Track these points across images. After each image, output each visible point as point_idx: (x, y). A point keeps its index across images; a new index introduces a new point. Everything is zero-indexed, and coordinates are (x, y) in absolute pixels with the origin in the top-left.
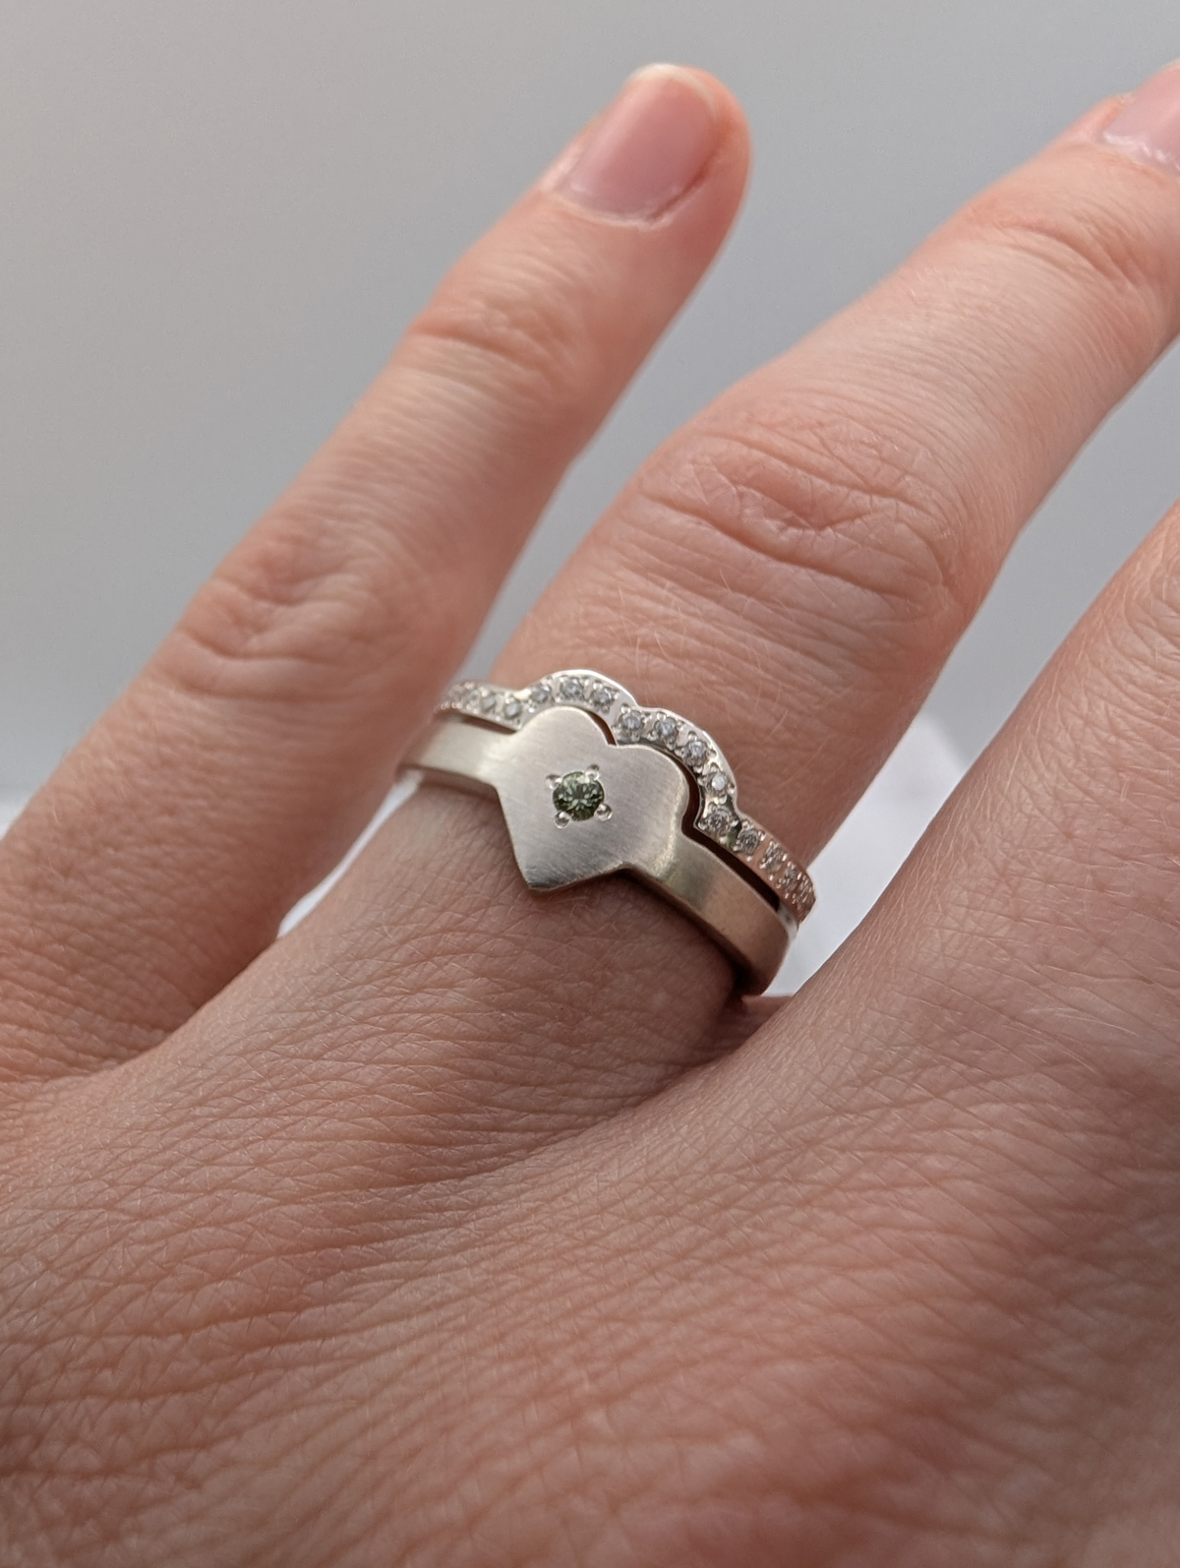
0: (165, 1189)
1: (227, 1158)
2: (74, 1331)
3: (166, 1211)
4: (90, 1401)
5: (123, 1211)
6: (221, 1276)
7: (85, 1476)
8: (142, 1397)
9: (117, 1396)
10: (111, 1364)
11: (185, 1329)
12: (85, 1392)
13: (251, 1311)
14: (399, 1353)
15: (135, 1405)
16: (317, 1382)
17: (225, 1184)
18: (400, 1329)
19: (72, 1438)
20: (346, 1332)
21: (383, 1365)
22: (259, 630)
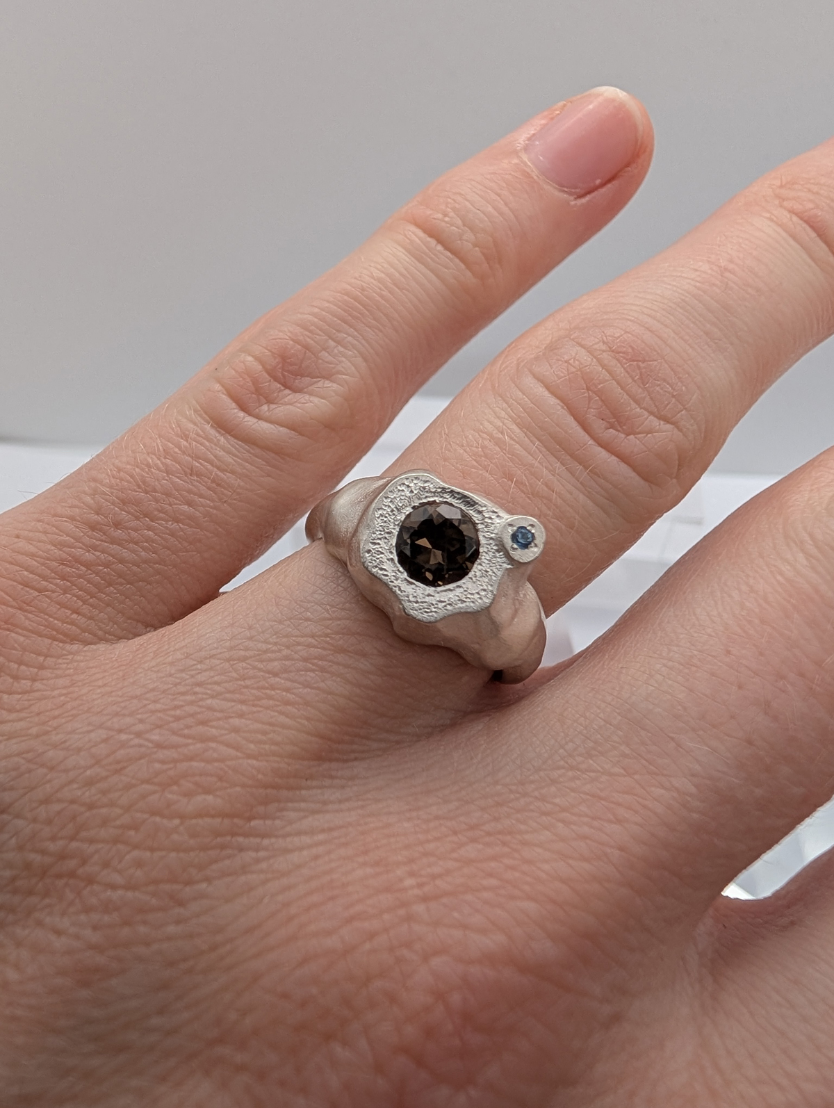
0: (174, 733)
1: (214, 723)
2: (112, 804)
3: (175, 747)
4: (121, 847)
5: (147, 740)
6: (208, 791)
7: (114, 887)
8: (152, 850)
9: (136, 847)
10: (136, 827)
11: (183, 817)
12: (116, 841)
13: (223, 815)
14: (305, 853)
15: (148, 854)
16: (258, 861)
17: (213, 739)
18: (306, 840)
19: (106, 865)
20: (276, 837)
21: (295, 858)
22: (269, 402)
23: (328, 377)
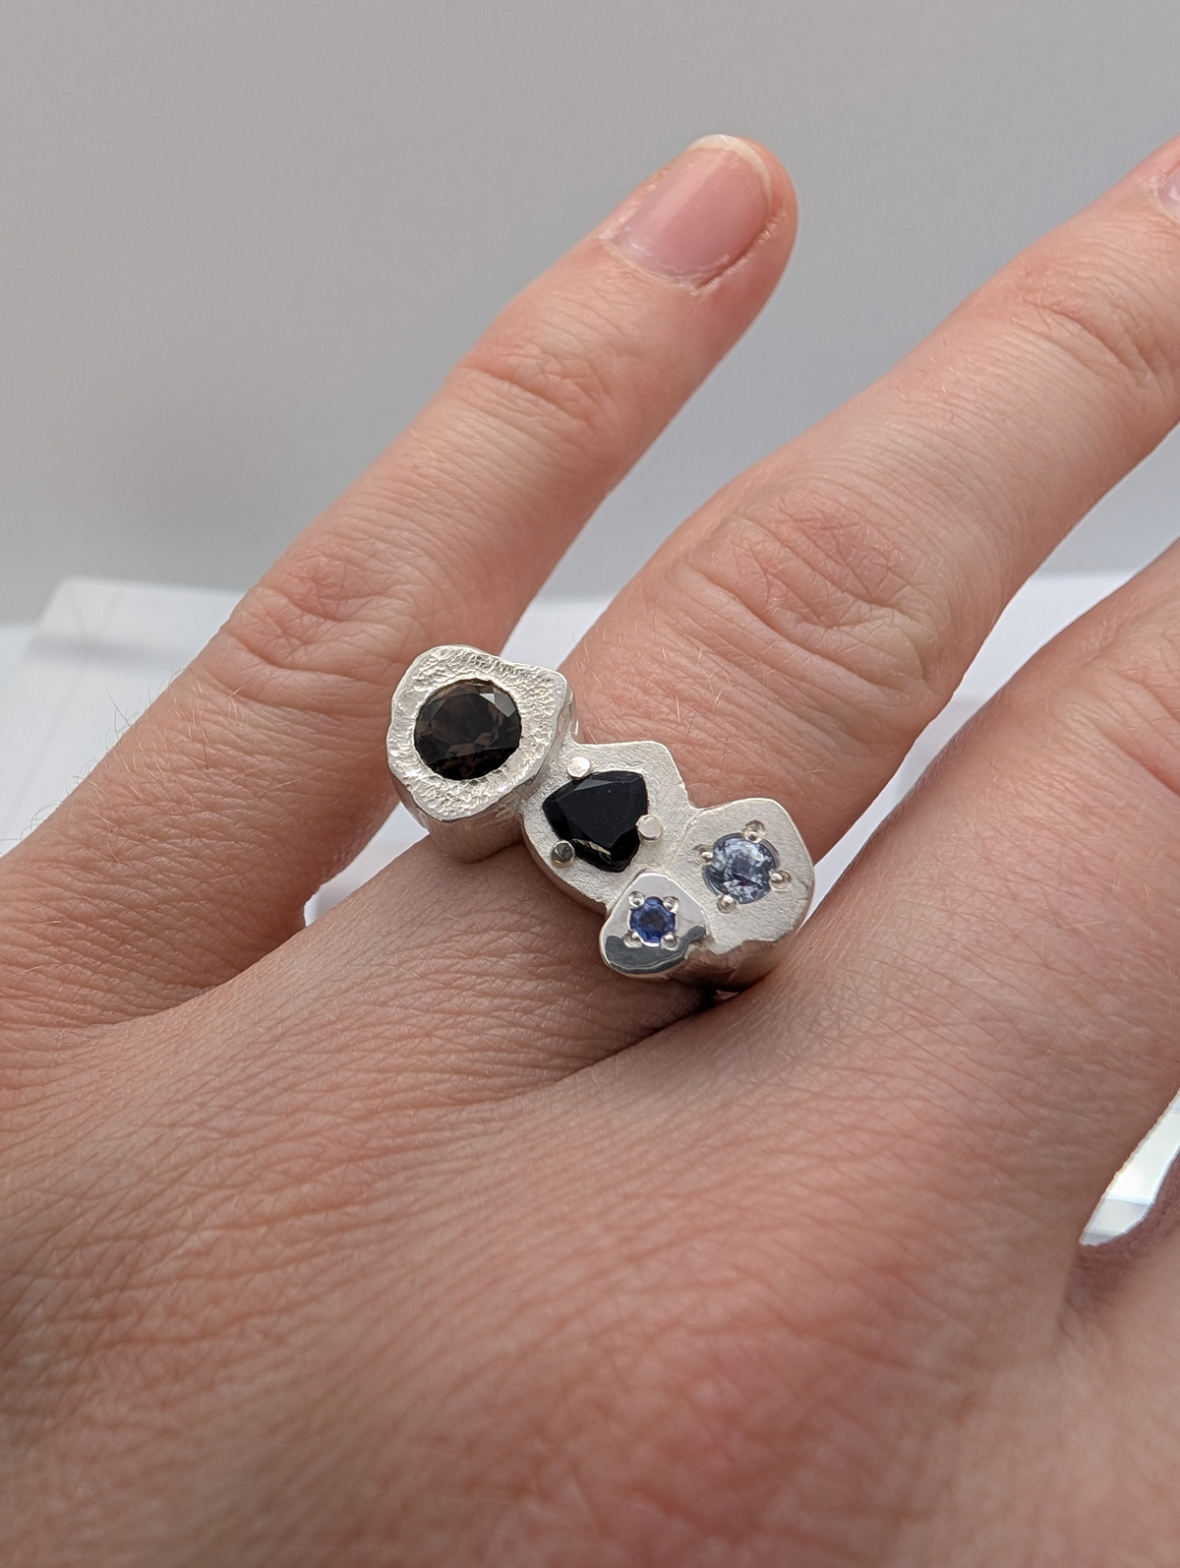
22: (306, 643)
23: (383, 592)
